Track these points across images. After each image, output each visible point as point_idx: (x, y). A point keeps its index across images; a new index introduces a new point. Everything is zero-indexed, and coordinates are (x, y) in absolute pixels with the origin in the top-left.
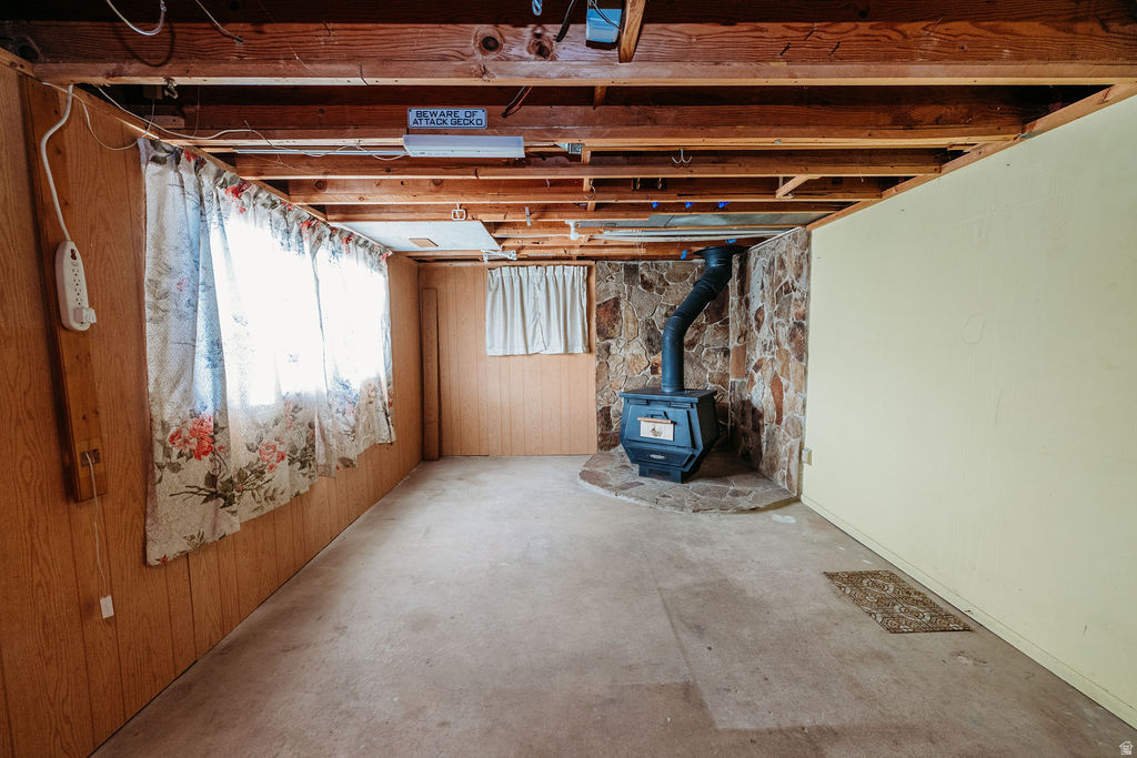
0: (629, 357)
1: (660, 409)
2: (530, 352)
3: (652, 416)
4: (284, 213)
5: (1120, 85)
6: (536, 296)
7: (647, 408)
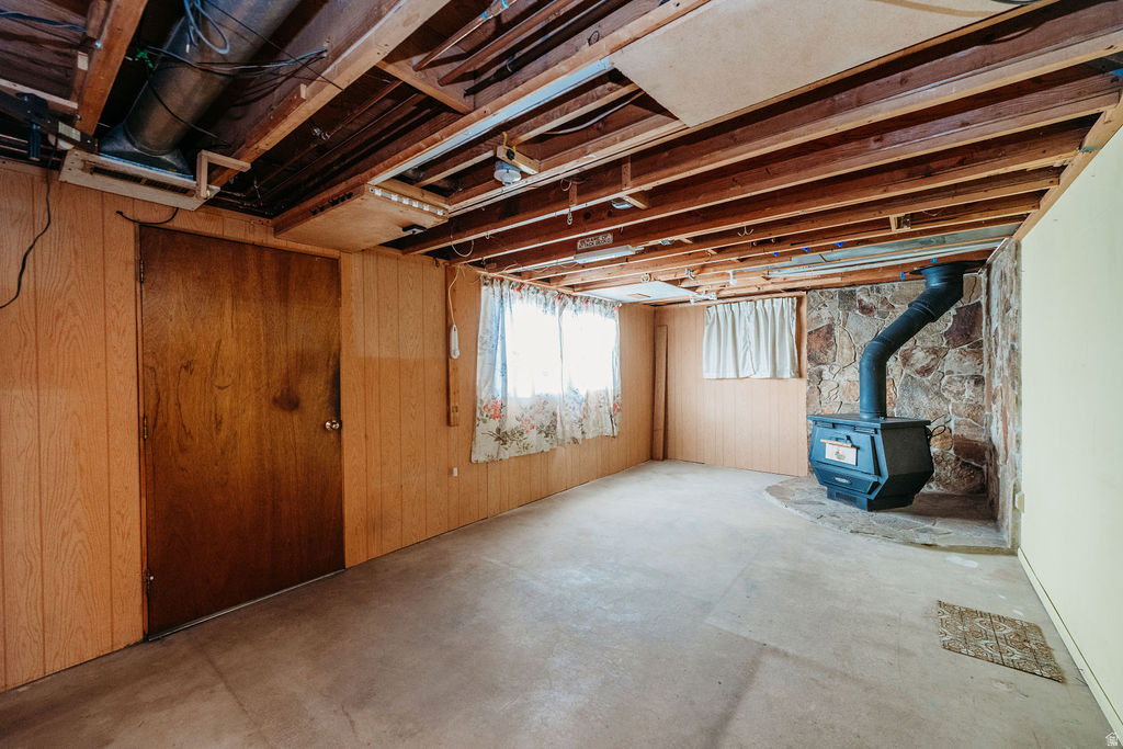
0: (844, 383)
1: (843, 432)
2: (741, 376)
3: (837, 439)
4: (545, 294)
5: (1109, 111)
6: (746, 326)
7: (834, 430)
